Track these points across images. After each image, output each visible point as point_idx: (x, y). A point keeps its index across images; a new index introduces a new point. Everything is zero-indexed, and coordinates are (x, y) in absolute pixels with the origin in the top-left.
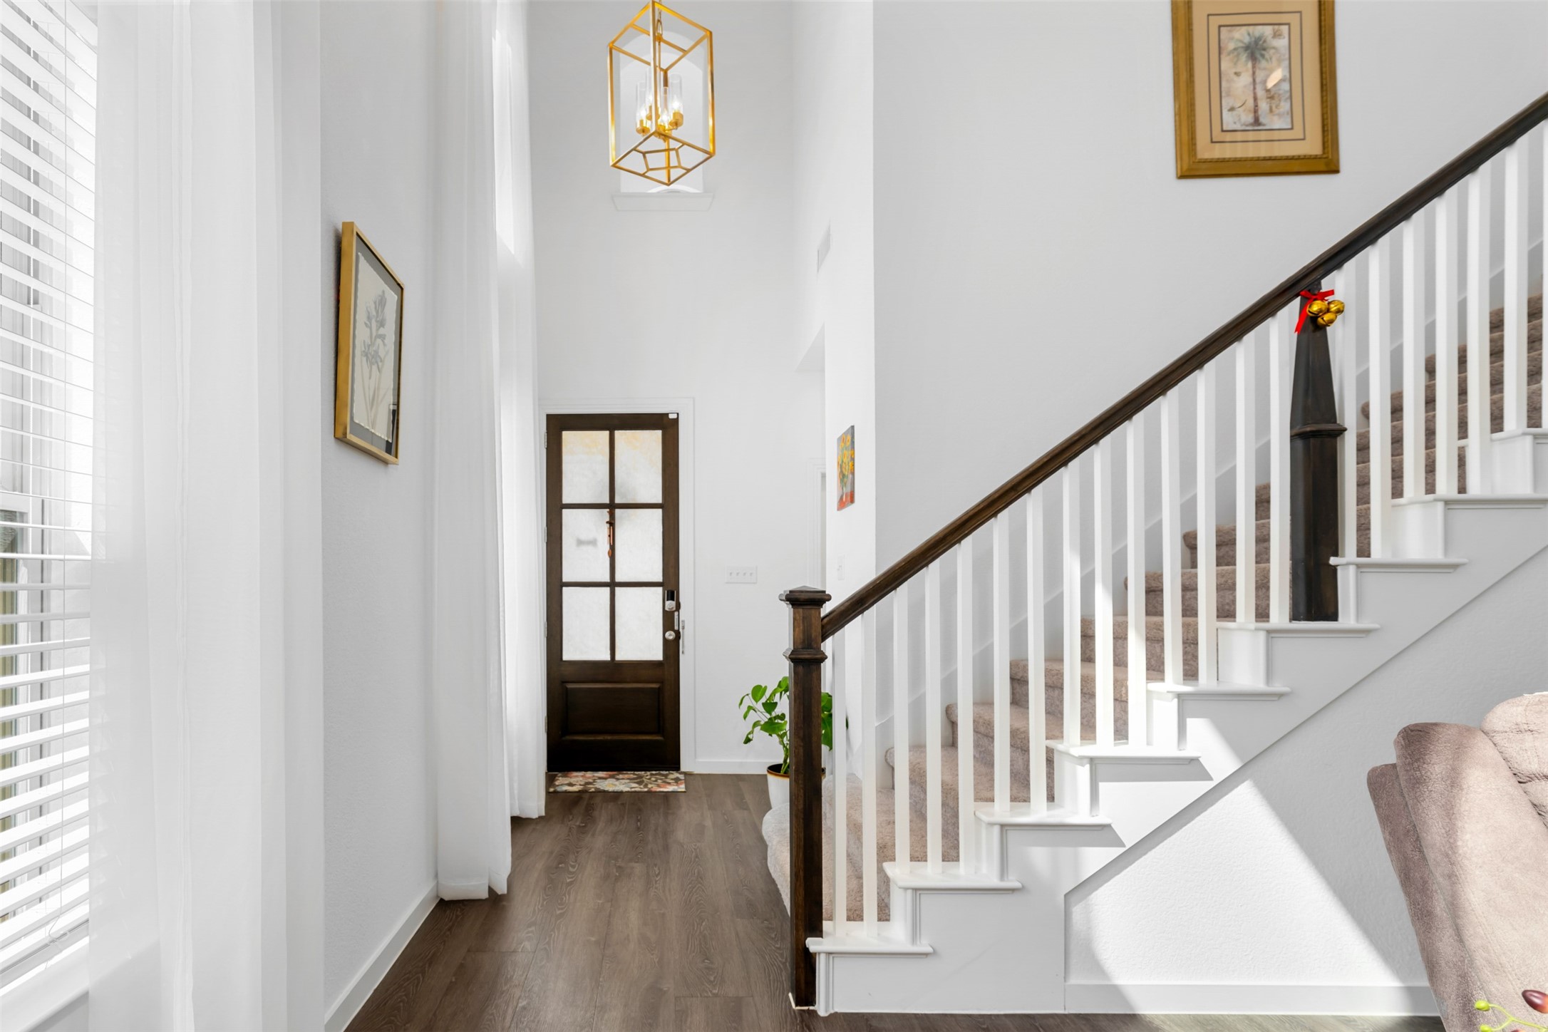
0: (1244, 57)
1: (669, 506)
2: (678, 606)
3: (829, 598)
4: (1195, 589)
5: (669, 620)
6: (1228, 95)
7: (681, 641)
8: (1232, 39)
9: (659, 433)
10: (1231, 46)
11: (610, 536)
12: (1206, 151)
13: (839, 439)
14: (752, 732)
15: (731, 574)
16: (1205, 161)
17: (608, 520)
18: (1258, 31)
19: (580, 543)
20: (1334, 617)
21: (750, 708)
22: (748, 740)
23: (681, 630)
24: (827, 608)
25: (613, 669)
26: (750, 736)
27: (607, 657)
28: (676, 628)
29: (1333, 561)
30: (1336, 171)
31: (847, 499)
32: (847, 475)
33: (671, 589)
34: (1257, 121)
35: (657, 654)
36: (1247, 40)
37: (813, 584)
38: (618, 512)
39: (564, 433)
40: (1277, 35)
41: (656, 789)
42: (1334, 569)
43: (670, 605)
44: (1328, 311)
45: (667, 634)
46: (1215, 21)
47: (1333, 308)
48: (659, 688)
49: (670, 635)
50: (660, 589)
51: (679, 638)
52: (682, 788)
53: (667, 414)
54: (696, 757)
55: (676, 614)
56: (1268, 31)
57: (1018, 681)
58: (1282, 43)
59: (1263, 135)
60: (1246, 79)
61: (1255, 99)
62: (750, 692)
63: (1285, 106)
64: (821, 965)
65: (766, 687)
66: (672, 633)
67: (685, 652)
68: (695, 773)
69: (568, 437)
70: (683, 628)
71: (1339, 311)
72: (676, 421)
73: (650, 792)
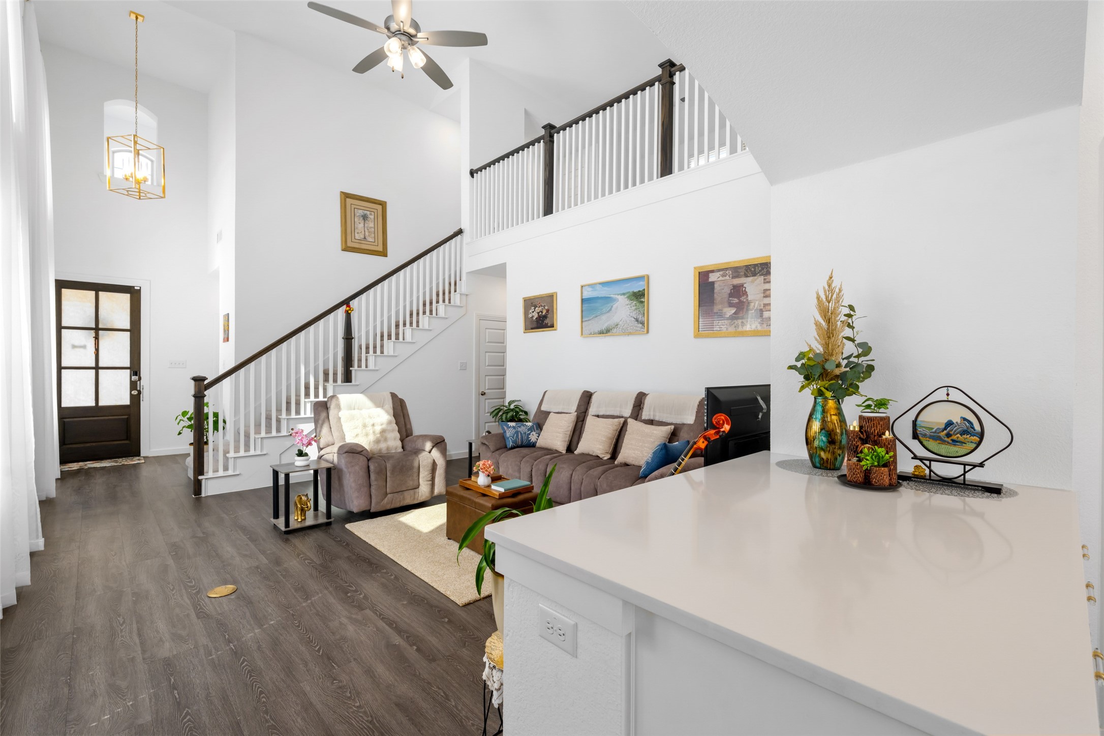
0: (361, 219)
1: (135, 330)
2: (140, 379)
3: (207, 379)
4: (337, 374)
5: (134, 385)
6: (357, 228)
7: (141, 395)
8: (358, 213)
9: (128, 296)
10: (358, 215)
11: (95, 344)
12: (350, 244)
13: (224, 316)
14: (182, 430)
15: (171, 363)
16: (349, 247)
17: (94, 336)
18: (366, 212)
19: (74, 347)
20: (351, 382)
21: (180, 420)
22: (180, 433)
23: (141, 390)
24: (206, 382)
25: (97, 410)
26: (181, 432)
27: (93, 404)
28: (138, 389)
29: (351, 369)
30: (387, 257)
31: (227, 339)
32: (226, 331)
33: (135, 369)
34: (365, 238)
35: (127, 402)
36: (362, 214)
37: (202, 374)
38: (101, 332)
39: (63, 290)
40: (371, 214)
41: (126, 463)
42: (351, 371)
43: (134, 378)
44: (350, 310)
45: (133, 392)
46: (353, 207)
47: (351, 309)
48: (127, 418)
49: (135, 392)
50: (128, 371)
51: (141, 393)
52: (143, 461)
53: (134, 287)
54: (150, 448)
55: (138, 382)
56: (368, 213)
57: (288, 403)
58: (372, 217)
59: (366, 242)
60: (362, 225)
61: (365, 231)
62: (181, 414)
63: (373, 235)
64: (203, 483)
65: (189, 411)
66: (136, 391)
67: (144, 400)
68: (150, 456)
69: (65, 291)
70: (143, 389)
71: (353, 310)
72: (139, 291)
73: (123, 465)
